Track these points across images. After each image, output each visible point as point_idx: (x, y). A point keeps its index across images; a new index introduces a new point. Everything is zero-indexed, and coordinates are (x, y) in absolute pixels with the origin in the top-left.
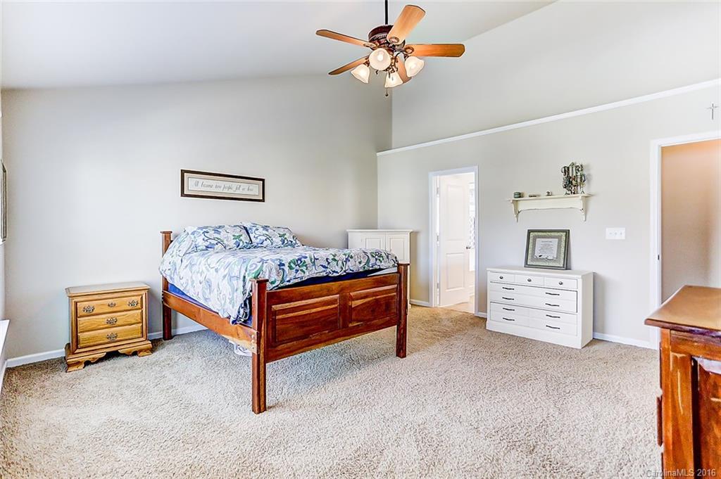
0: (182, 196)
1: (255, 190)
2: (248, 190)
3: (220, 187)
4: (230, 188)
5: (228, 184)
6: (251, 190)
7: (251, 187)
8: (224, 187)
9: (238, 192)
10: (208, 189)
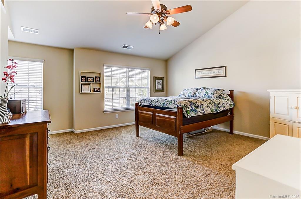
0: (195, 78)
1: (222, 72)
2: (218, 72)
3: (207, 73)
4: (211, 73)
5: (210, 72)
6: (220, 72)
7: (220, 71)
8: (209, 73)
9: (214, 74)
10: (203, 75)
